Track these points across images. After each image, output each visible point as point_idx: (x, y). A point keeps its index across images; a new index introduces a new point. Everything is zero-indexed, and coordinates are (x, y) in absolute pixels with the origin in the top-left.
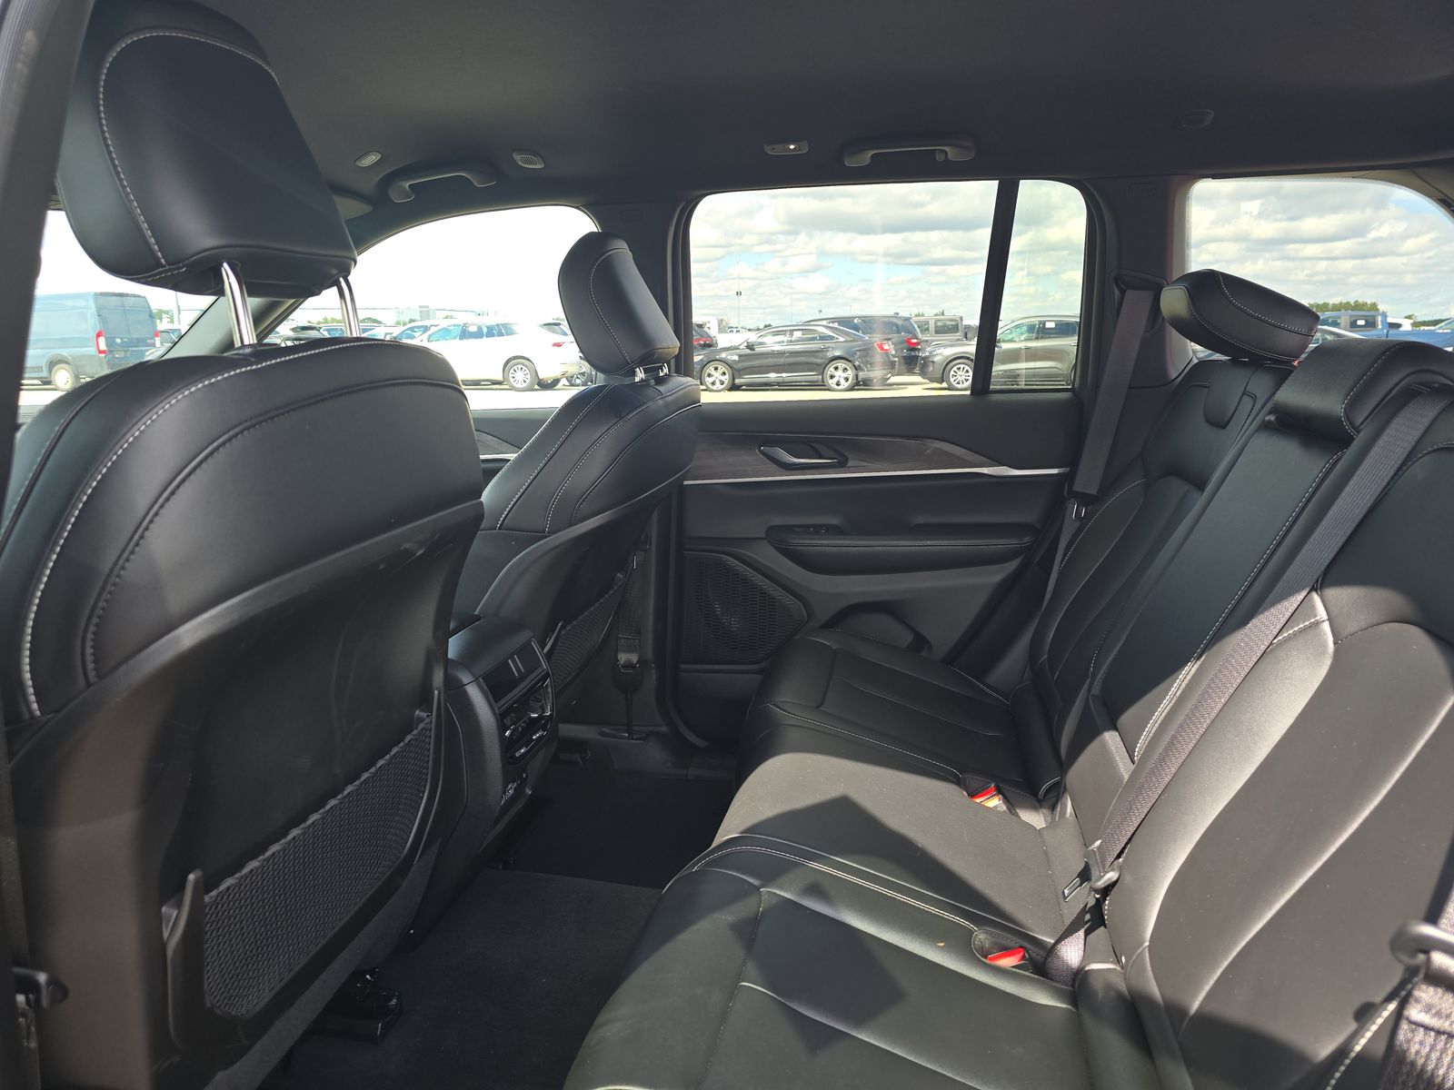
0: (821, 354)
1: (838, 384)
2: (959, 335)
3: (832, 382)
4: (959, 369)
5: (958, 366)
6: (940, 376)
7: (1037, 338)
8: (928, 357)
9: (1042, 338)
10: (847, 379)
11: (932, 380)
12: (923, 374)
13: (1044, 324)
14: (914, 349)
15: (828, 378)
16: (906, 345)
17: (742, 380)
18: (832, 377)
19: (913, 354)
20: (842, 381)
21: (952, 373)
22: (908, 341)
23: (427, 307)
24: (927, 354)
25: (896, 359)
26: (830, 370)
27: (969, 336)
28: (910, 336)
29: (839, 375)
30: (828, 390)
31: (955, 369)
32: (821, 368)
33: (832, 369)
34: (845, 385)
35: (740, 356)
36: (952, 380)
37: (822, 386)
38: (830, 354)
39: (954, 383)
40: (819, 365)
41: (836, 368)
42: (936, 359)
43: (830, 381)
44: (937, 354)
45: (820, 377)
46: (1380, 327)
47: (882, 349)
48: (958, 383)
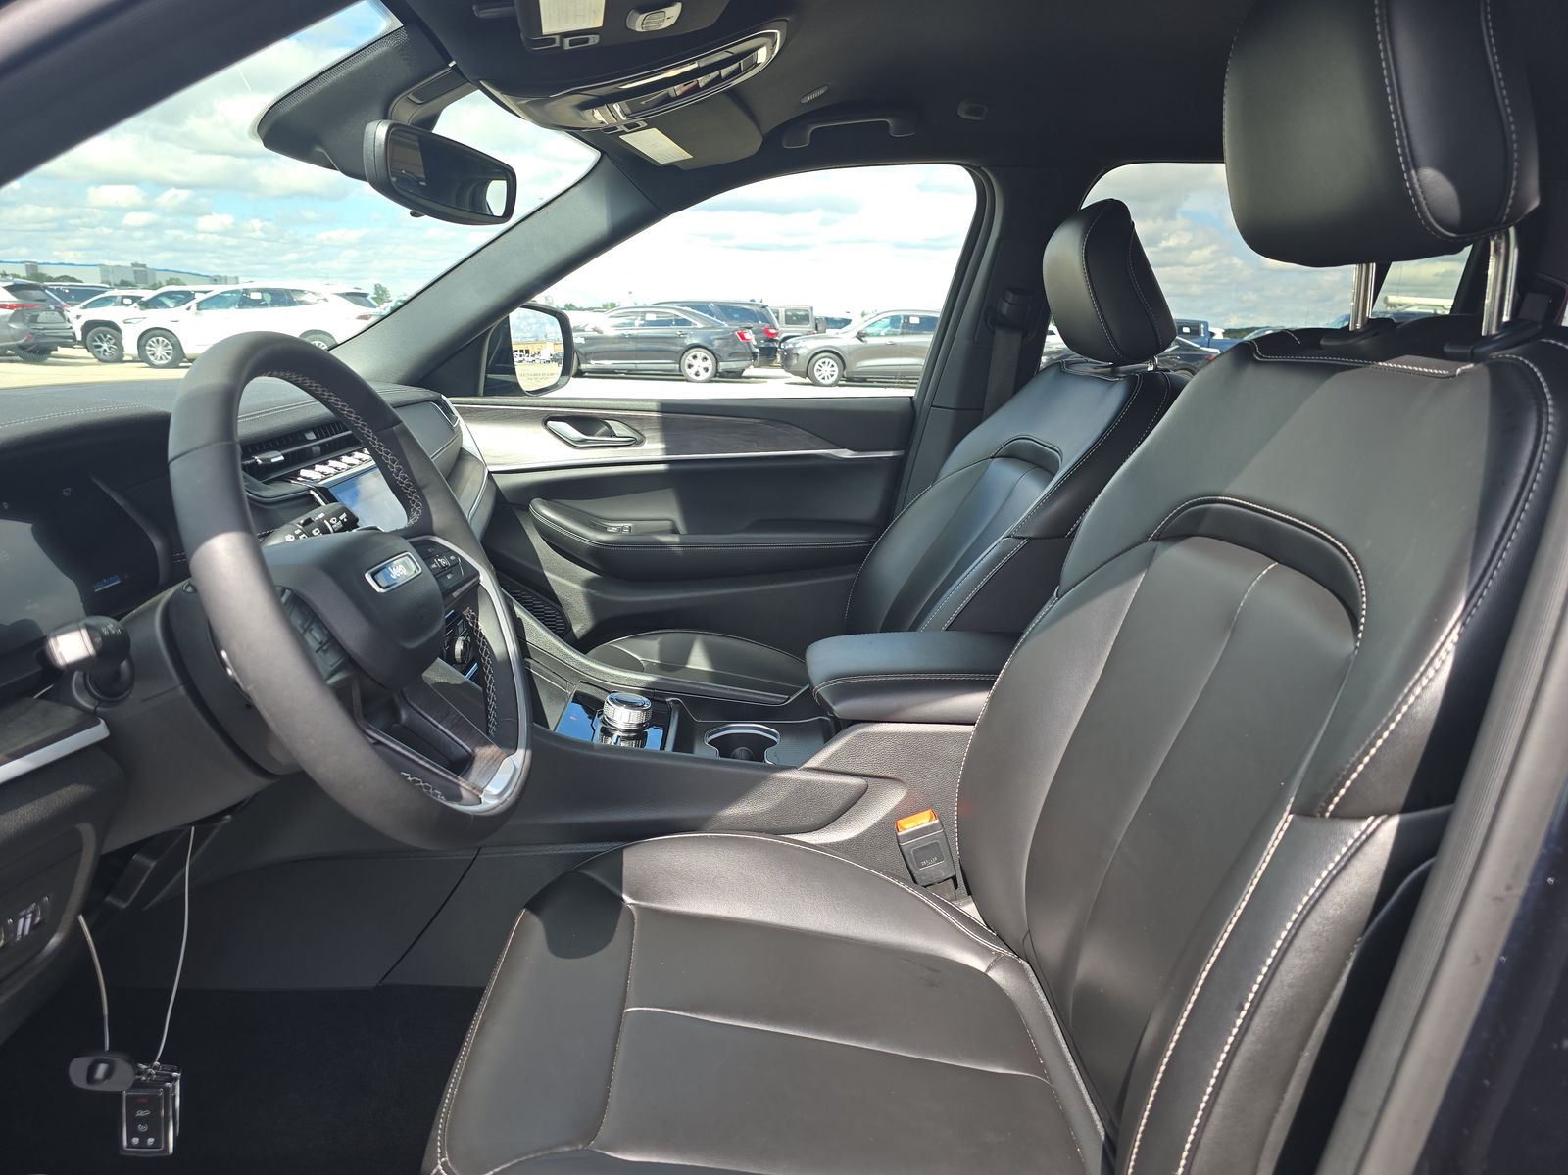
0: (677, 341)
1: (697, 374)
2: (810, 327)
3: (690, 373)
4: (824, 363)
5: (823, 360)
6: (804, 370)
7: (902, 334)
8: (790, 350)
9: (907, 333)
10: (706, 370)
11: (796, 373)
12: (786, 364)
13: (909, 320)
14: (772, 340)
15: (686, 367)
16: (764, 335)
17: (588, 366)
18: (690, 366)
19: (772, 345)
20: (702, 372)
21: (817, 367)
22: (767, 331)
23: (144, 266)
24: (791, 346)
25: (757, 350)
26: (688, 359)
27: (820, 328)
28: (767, 325)
29: (698, 365)
30: (687, 380)
31: (820, 362)
32: (679, 356)
33: (690, 358)
34: (704, 376)
35: (586, 339)
36: (817, 374)
37: (678, 376)
38: (689, 341)
39: (820, 379)
40: (677, 352)
41: (695, 357)
42: (799, 352)
43: (688, 371)
44: (800, 347)
45: (678, 366)
46: (1203, 335)
47: (743, 338)
48: (824, 378)
